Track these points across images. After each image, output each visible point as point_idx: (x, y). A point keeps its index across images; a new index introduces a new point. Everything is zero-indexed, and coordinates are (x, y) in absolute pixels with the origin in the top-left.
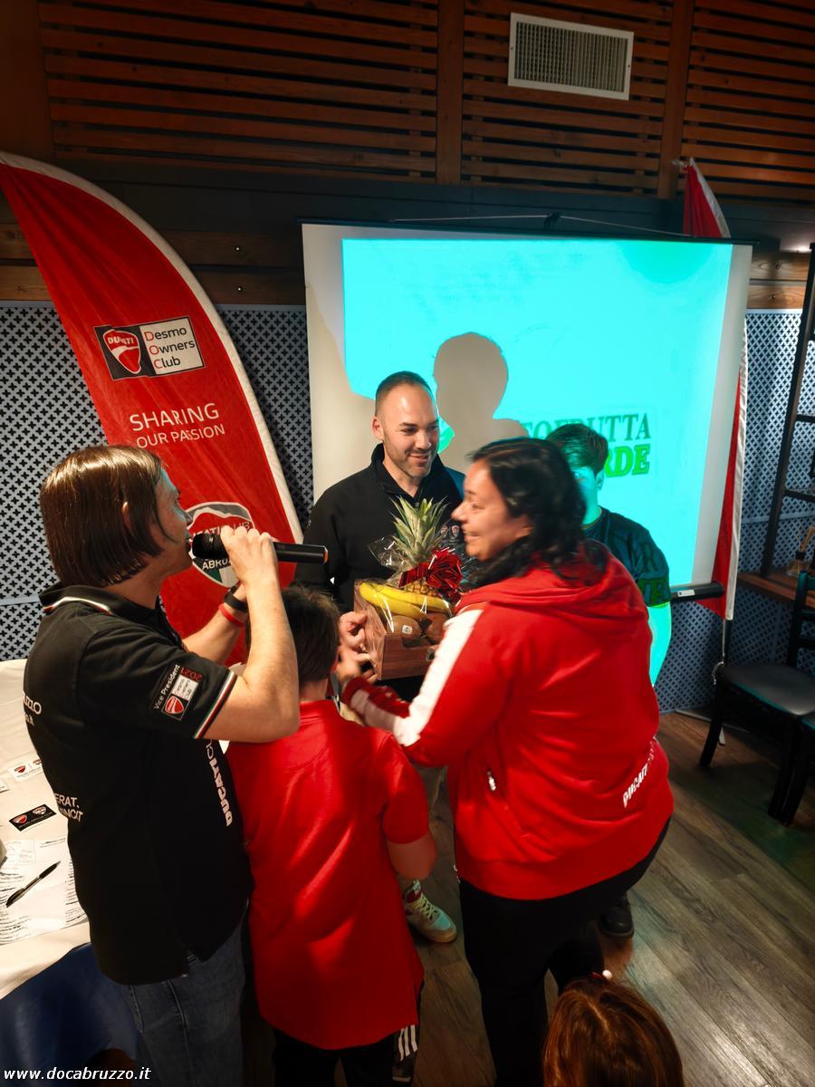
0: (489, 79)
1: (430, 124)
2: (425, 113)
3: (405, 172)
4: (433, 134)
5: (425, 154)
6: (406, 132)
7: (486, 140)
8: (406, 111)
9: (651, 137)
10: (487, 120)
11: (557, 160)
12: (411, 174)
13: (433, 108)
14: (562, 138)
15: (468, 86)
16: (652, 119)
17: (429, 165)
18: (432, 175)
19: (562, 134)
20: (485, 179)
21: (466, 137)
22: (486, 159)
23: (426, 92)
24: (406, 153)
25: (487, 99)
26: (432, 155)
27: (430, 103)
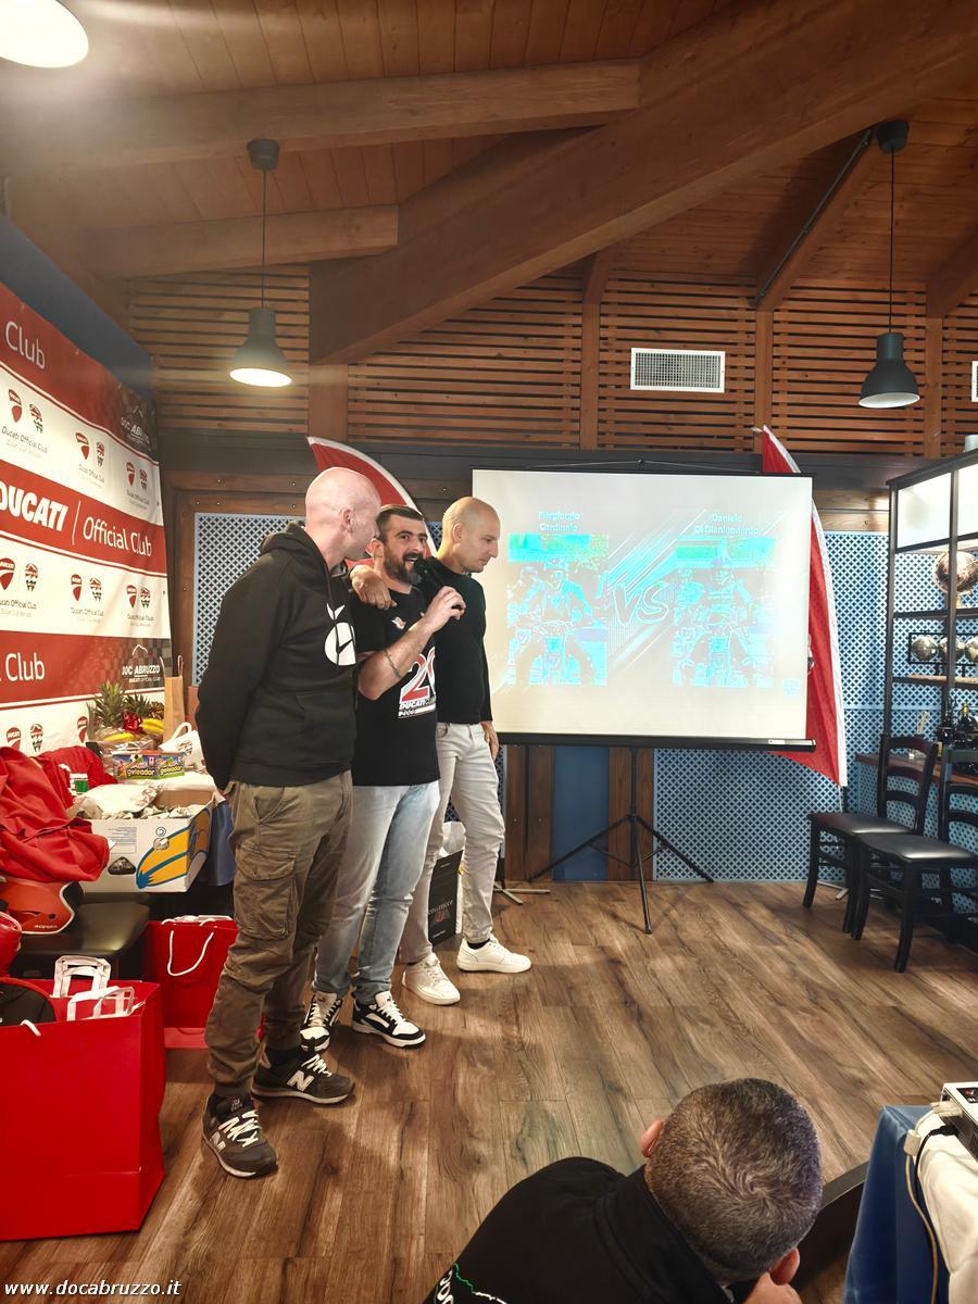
0: (618, 387)
1: (576, 414)
2: (573, 409)
3: (560, 444)
4: (578, 421)
5: (574, 433)
6: (560, 420)
7: (617, 422)
8: (560, 408)
9: (746, 415)
10: (617, 410)
11: (669, 432)
12: (564, 445)
13: (578, 406)
14: (672, 418)
15: (602, 392)
16: (746, 403)
17: (575, 439)
18: (578, 444)
19: (672, 416)
20: (616, 446)
21: (600, 421)
22: (617, 434)
23: (574, 397)
24: (560, 432)
25: (617, 398)
26: (579, 432)
27: (576, 403)
